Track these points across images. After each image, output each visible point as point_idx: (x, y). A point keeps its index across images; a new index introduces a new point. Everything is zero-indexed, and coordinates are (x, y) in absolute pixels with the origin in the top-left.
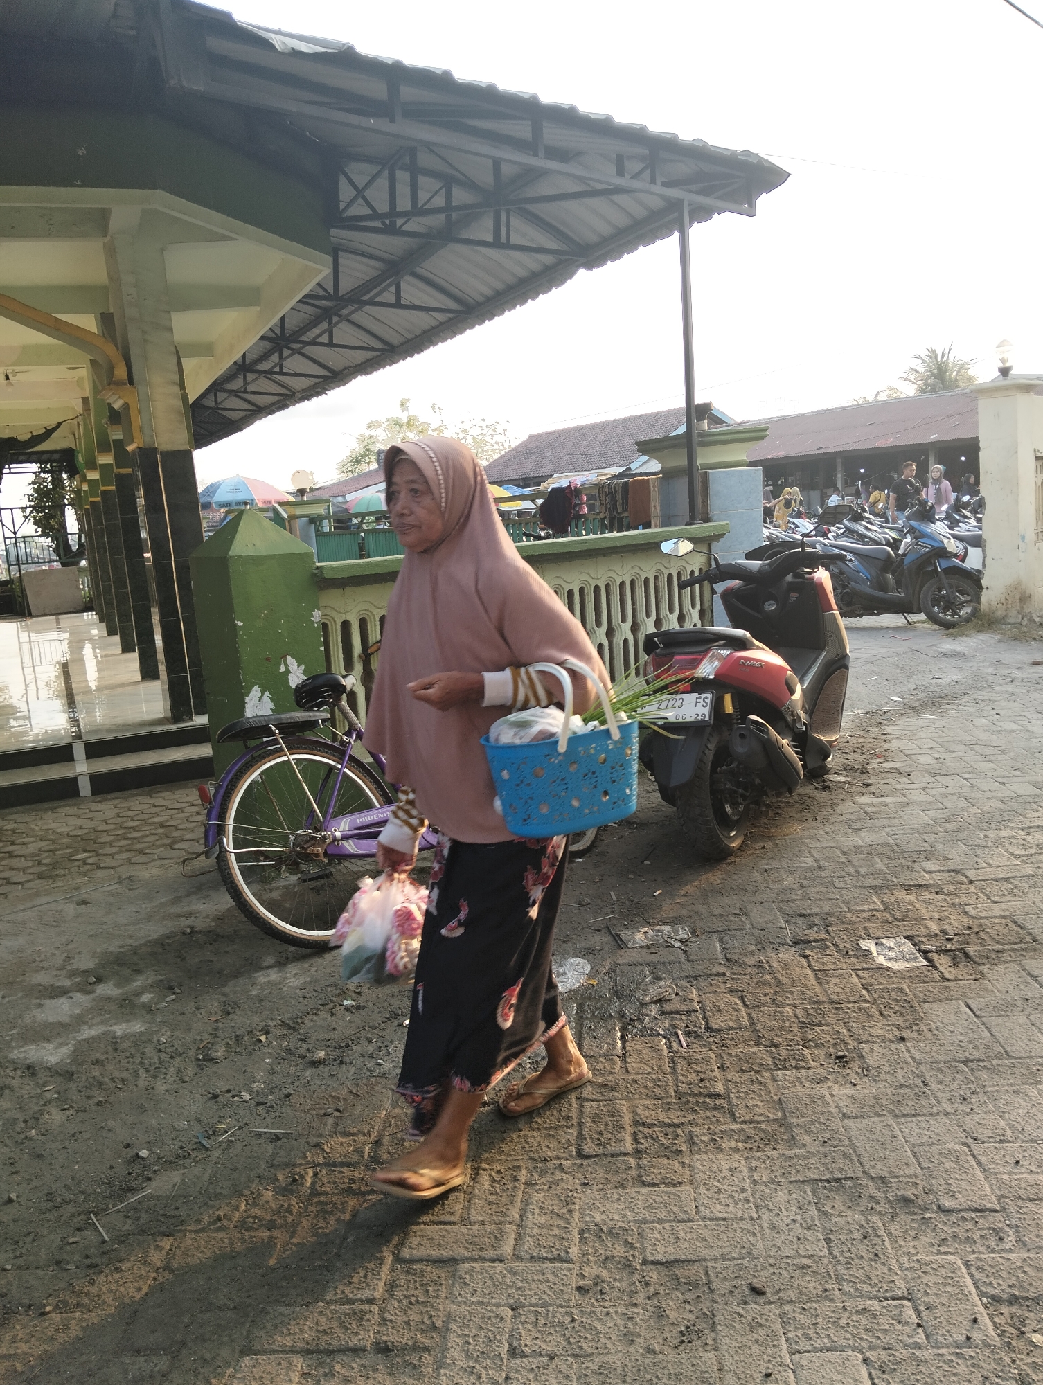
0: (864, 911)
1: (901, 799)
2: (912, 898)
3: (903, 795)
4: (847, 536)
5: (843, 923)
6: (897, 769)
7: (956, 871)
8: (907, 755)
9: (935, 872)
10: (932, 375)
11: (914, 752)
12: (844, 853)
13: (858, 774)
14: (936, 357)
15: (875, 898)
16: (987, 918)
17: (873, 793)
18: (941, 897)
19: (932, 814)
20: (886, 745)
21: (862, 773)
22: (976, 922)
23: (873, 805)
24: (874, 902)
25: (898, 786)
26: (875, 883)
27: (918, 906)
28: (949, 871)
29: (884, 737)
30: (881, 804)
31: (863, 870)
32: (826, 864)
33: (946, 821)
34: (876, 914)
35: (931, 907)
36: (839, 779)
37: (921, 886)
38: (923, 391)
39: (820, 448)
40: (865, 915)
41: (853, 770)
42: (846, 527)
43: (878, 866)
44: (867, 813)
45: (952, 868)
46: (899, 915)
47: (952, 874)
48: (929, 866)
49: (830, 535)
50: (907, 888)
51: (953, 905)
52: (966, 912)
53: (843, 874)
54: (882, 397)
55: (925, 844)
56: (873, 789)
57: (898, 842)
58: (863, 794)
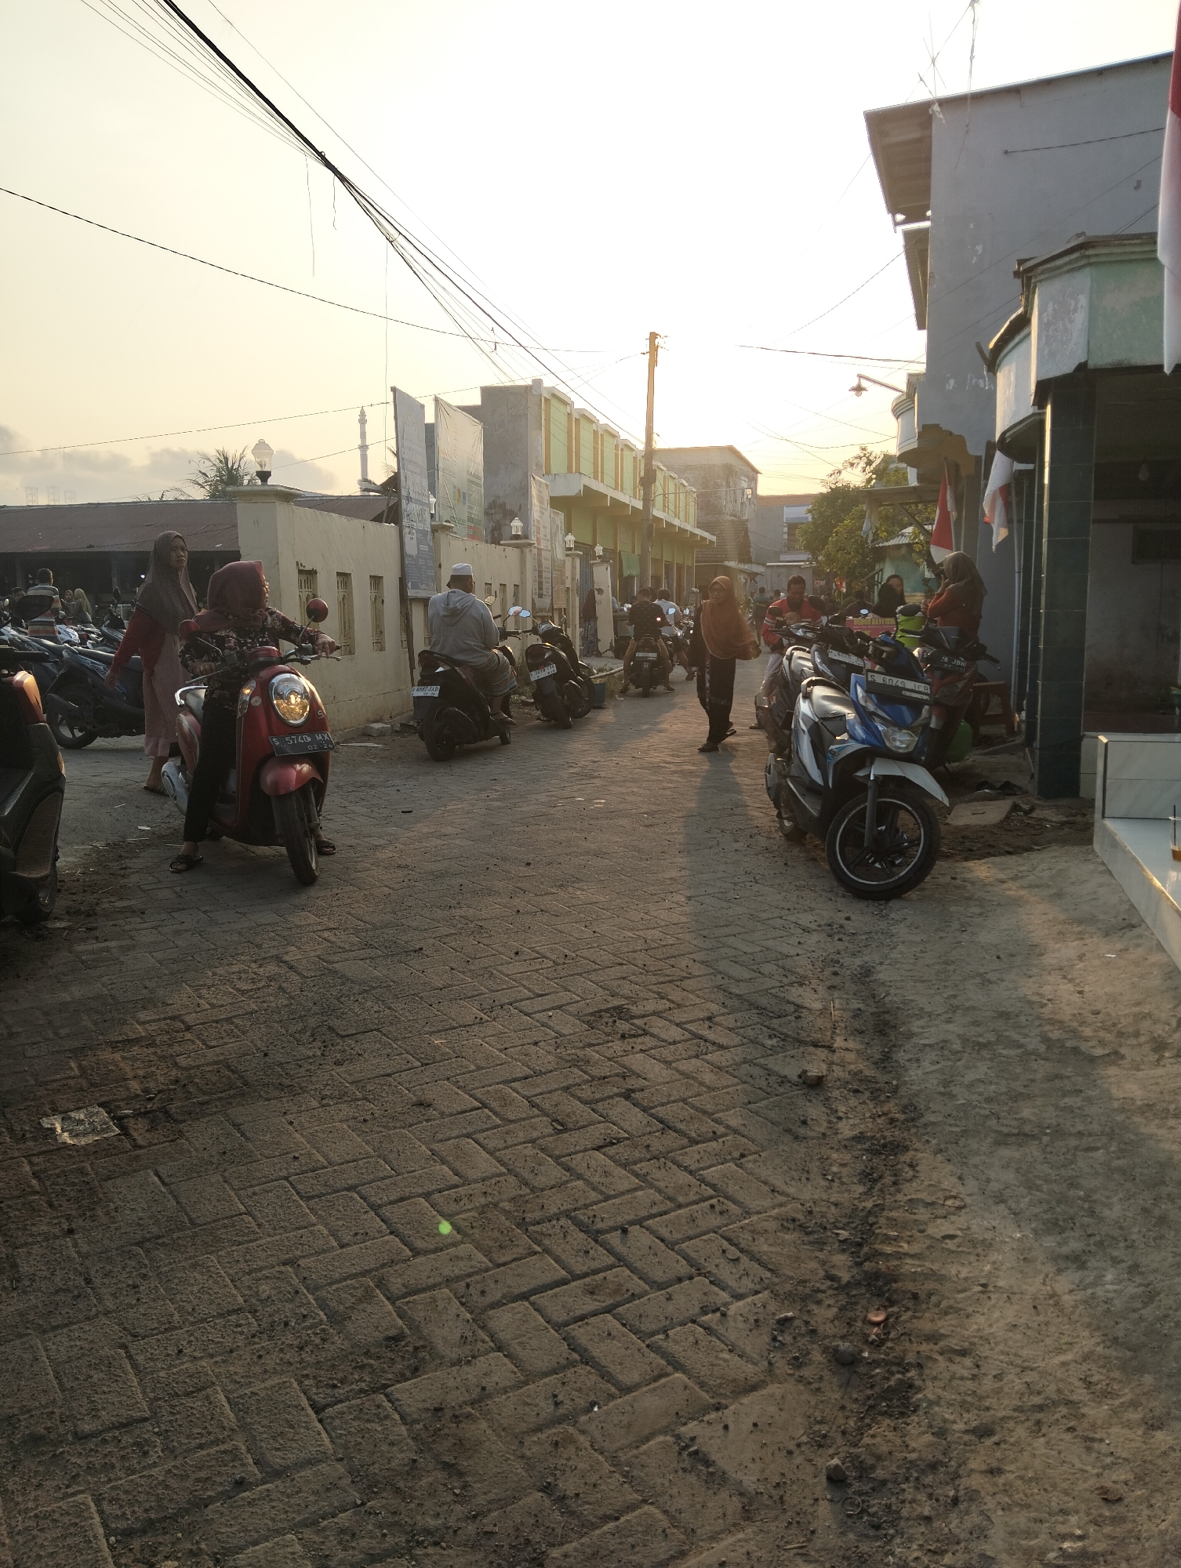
0: (56, 1081)
1: (128, 942)
2: (117, 1056)
3: (131, 938)
4: (105, 645)
5: (26, 1099)
6: (130, 907)
7: (173, 1018)
8: (144, 891)
9: (149, 1022)
10: (222, 481)
11: (153, 886)
12: (46, 1014)
13: (83, 917)
14: (226, 459)
15: (73, 1064)
16: (198, 1067)
17: (97, 938)
18: (152, 1050)
19: (159, 955)
20: (122, 881)
21: (89, 915)
22: (186, 1074)
23: (93, 952)
24: (71, 1069)
25: (127, 927)
26: (77, 1044)
27: (122, 1065)
28: (165, 1019)
29: (122, 872)
30: (102, 950)
31: (63, 1032)
32: (20, 1030)
33: (174, 961)
34: (72, 1082)
35: (138, 1064)
36: (58, 925)
37: (129, 1041)
38: (213, 496)
39: (91, 546)
40: (55, 1085)
41: (78, 912)
42: (104, 634)
43: (84, 1023)
44: (83, 962)
45: (170, 1015)
46: (97, 1079)
47: (168, 1021)
48: (143, 1016)
49: (89, 643)
50: (114, 1046)
51: (162, 1058)
52: (176, 1064)
53: (39, 1039)
54: (169, 497)
55: (145, 991)
56: (97, 933)
57: (113, 992)
58: (84, 940)
